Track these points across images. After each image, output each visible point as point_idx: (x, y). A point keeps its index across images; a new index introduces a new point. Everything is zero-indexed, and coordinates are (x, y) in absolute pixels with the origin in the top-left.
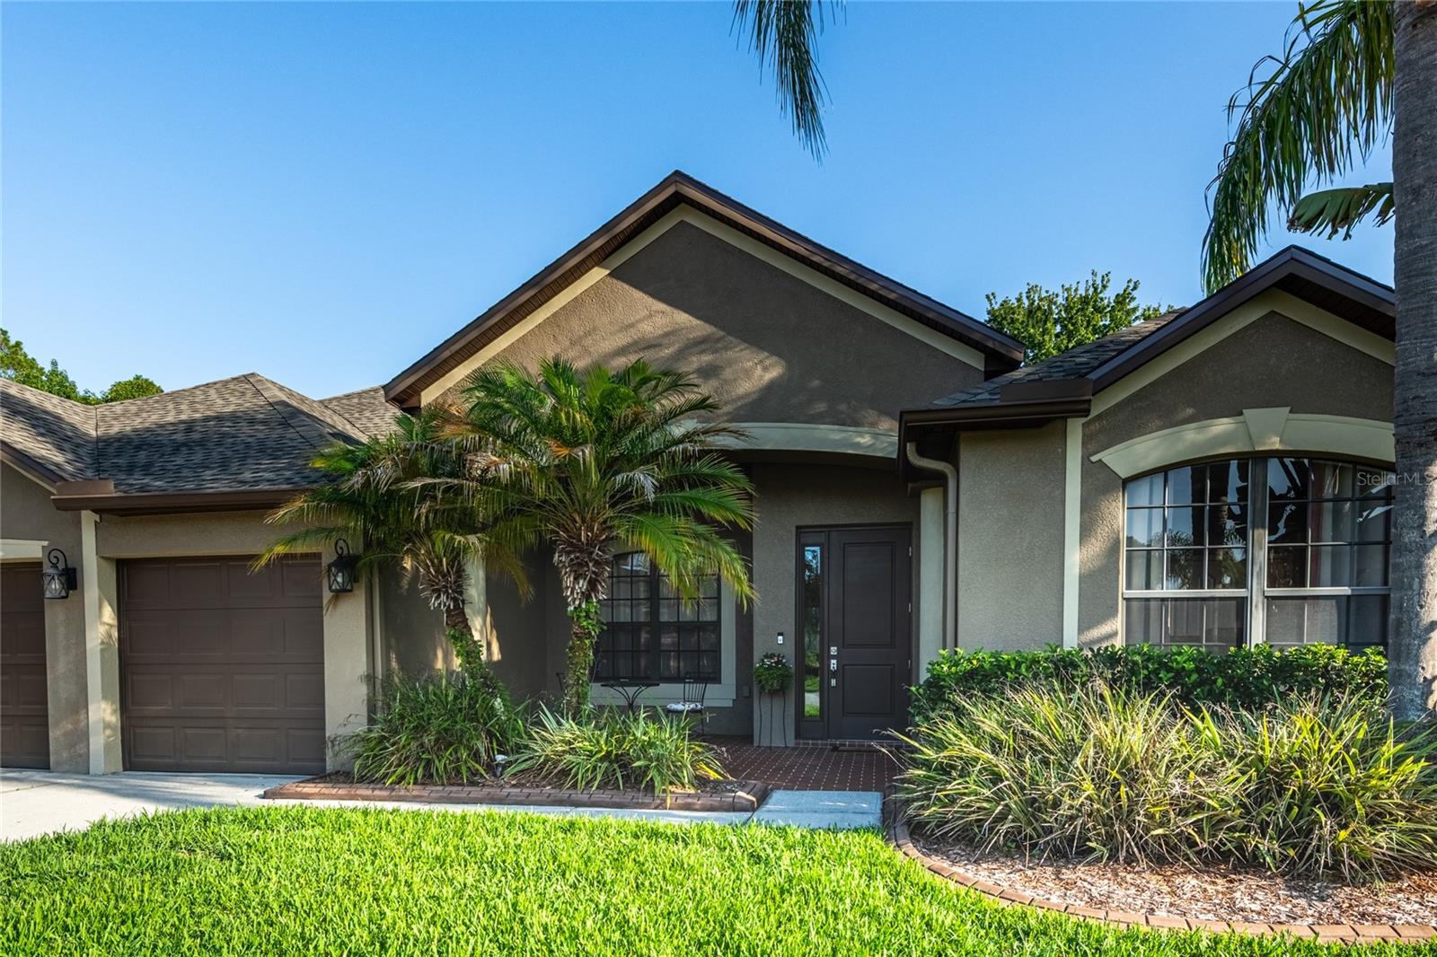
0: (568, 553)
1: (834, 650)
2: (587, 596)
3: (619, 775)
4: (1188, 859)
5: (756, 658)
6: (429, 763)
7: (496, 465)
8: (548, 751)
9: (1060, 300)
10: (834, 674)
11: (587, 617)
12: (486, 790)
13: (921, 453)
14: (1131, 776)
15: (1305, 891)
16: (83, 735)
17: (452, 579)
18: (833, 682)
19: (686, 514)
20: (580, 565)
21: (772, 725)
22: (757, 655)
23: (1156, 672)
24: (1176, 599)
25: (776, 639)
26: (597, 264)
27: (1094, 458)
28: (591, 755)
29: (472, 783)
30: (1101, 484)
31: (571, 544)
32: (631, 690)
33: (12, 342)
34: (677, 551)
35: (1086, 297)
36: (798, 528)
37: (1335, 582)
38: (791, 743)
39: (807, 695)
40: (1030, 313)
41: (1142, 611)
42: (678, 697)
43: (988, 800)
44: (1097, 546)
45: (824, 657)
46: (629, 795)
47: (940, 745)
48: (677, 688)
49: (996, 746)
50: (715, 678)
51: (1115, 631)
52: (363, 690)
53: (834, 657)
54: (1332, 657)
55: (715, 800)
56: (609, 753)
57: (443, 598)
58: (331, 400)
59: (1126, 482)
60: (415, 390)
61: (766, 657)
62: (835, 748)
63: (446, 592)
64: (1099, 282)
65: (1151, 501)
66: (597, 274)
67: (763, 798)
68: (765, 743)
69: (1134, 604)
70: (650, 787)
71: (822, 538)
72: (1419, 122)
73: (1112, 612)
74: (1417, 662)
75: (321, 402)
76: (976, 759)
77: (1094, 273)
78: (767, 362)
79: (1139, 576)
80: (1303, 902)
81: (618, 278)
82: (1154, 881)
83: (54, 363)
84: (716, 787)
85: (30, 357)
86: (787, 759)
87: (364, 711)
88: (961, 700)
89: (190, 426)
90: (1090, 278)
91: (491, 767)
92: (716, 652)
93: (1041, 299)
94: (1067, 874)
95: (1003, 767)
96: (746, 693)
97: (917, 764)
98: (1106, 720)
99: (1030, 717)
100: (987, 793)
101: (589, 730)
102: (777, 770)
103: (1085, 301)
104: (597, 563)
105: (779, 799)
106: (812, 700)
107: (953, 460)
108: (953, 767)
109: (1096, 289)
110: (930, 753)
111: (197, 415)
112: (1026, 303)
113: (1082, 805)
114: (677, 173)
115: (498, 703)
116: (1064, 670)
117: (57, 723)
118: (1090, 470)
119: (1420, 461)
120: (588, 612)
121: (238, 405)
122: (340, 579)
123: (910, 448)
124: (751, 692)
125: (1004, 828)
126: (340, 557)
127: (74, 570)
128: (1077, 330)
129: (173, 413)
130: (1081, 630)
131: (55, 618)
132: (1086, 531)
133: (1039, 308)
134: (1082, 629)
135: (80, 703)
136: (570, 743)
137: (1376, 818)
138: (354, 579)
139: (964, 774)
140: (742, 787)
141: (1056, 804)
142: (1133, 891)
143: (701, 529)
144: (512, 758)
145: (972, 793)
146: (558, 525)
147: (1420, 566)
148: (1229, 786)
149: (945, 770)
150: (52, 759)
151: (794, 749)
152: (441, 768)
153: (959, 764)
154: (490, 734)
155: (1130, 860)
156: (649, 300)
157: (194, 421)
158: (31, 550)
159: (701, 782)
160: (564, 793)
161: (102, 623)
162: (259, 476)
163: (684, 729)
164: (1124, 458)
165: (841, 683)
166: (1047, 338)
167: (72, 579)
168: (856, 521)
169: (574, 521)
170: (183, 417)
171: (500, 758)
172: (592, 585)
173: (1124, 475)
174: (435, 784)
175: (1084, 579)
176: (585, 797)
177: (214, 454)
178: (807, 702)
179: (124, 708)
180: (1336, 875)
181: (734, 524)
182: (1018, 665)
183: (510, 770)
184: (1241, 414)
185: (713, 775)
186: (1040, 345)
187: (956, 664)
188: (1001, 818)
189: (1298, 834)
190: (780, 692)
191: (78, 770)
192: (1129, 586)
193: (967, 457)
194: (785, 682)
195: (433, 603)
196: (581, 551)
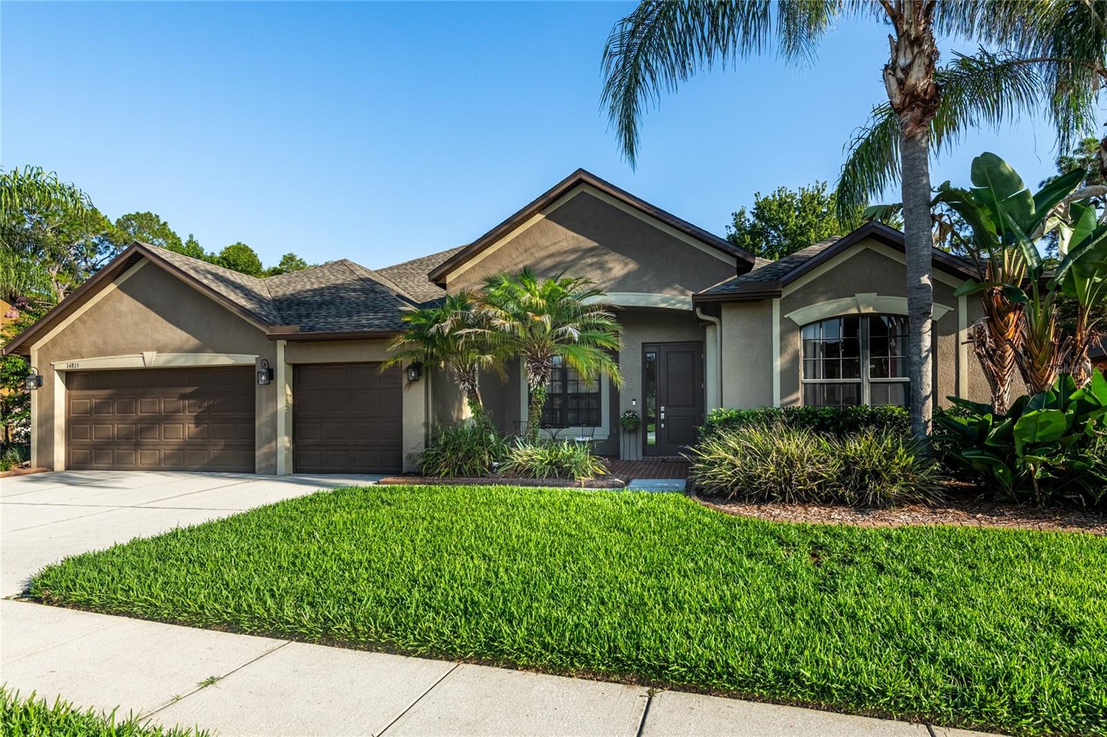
0: (531, 363)
1: (663, 408)
2: (540, 384)
3: (556, 471)
4: (816, 501)
5: (621, 413)
6: (461, 466)
7: (504, 324)
8: (520, 460)
9: (798, 197)
10: (663, 421)
11: (540, 393)
12: (490, 479)
13: (703, 312)
14: (791, 464)
15: (862, 512)
16: (274, 454)
17: (471, 375)
18: (663, 425)
19: (589, 343)
20: (537, 368)
21: (630, 448)
22: (622, 411)
23: (812, 419)
24: (827, 384)
25: (632, 403)
26: (539, 212)
27: (786, 316)
28: (542, 461)
29: (482, 476)
30: (789, 328)
31: (533, 358)
32: (554, 431)
33: (162, 222)
34: (586, 363)
35: (813, 195)
36: (643, 344)
37: (904, 376)
38: (640, 458)
39: (649, 434)
40: (780, 206)
41: (811, 390)
42: (580, 434)
43: (730, 476)
44: (787, 356)
45: (658, 412)
46: (562, 481)
47: (710, 453)
48: (578, 430)
49: (736, 453)
50: (598, 424)
51: (798, 399)
52: (423, 430)
53: (663, 412)
54: (893, 412)
55: (604, 483)
56: (551, 461)
57: (467, 384)
58: (382, 270)
59: (801, 328)
60: (444, 275)
61: (627, 412)
62: (664, 461)
63: (468, 381)
64: (820, 186)
65: (815, 336)
66: (539, 217)
67: (627, 482)
68: (627, 458)
69: (809, 386)
70: (572, 477)
71: (655, 349)
72: (910, 182)
73: (797, 389)
74: (921, 414)
75: (377, 271)
76: (726, 459)
77: (817, 182)
78: (627, 261)
79: (810, 372)
80: (860, 516)
81: (549, 219)
82: (800, 509)
83: (191, 236)
84: (603, 477)
85: (172, 231)
86: (639, 465)
87: (423, 441)
88: (720, 432)
89: (320, 291)
90: (815, 184)
91: (491, 468)
92: (599, 410)
93: (786, 197)
94: (763, 508)
95: (738, 462)
96: (615, 432)
97: (699, 461)
98: (782, 441)
99: (751, 440)
100: (729, 473)
101: (540, 450)
102: (634, 471)
103: (813, 198)
104: (545, 368)
105: (635, 483)
106: (651, 438)
107: (719, 316)
108: (716, 463)
109: (818, 191)
110: (706, 457)
111: (323, 286)
112: (778, 198)
113: (770, 477)
114: (580, 169)
115: (492, 437)
116: (769, 418)
117: (260, 447)
118: (784, 321)
119: (918, 325)
120: (540, 391)
121: (344, 279)
122: (413, 375)
123: (698, 310)
124: (618, 431)
125: (736, 489)
126: (413, 363)
127: (272, 370)
128: (807, 216)
129: (308, 284)
130: (782, 398)
131: (261, 394)
132: (782, 350)
133: (786, 202)
134: (783, 396)
135: (273, 437)
136: (530, 456)
137: (894, 481)
138: (419, 374)
139: (720, 465)
140: (617, 477)
141: (760, 477)
142: (790, 513)
143: (596, 350)
144: (501, 464)
145: (724, 473)
146: (526, 349)
147: (920, 371)
148: (833, 468)
149: (712, 464)
150: (257, 466)
151: (642, 461)
152: (467, 470)
153: (718, 461)
154: (490, 453)
155: (791, 501)
156: (566, 231)
157: (322, 289)
158: (250, 359)
159: (597, 475)
160: (530, 480)
161: (284, 396)
162: (369, 321)
163: (587, 449)
164: (799, 316)
165: (667, 426)
166: (790, 220)
167: (271, 374)
168: (673, 340)
169: (535, 347)
170: (316, 286)
171: (495, 464)
172: (543, 378)
173: (800, 324)
174: (463, 477)
175: (782, 373)
176: (540, 482)
177: (341, 309)
178: (649, 438)
179: (295, 439)
180: (875, 506)
181: (613, 349)
182: (748, 417)
183: (501, 470)
184: (854, 296)
185: (601, 472)
186: (787, 224)
187: (721, 415)
188: (736, 484)
189: (861, 489)
190: (634, 431)
191: (271, 472)
192: (805, 378)
193: (726, 315)
194: (637, 425)
195: (462, 386)
196: (538, 362)
